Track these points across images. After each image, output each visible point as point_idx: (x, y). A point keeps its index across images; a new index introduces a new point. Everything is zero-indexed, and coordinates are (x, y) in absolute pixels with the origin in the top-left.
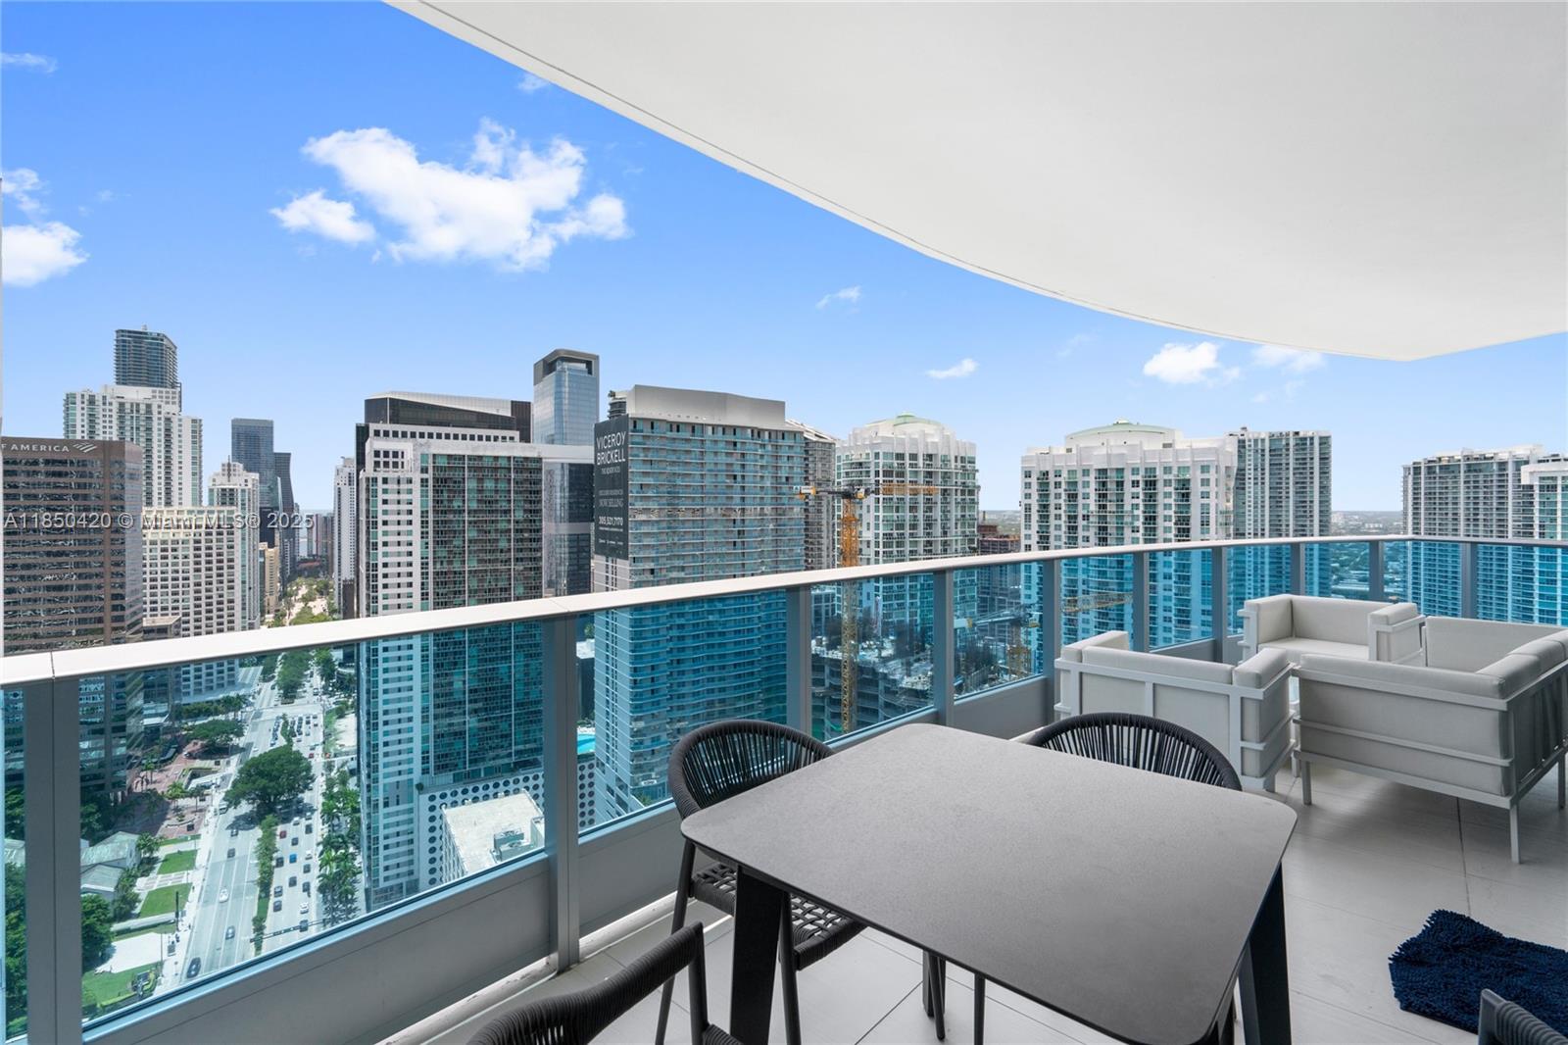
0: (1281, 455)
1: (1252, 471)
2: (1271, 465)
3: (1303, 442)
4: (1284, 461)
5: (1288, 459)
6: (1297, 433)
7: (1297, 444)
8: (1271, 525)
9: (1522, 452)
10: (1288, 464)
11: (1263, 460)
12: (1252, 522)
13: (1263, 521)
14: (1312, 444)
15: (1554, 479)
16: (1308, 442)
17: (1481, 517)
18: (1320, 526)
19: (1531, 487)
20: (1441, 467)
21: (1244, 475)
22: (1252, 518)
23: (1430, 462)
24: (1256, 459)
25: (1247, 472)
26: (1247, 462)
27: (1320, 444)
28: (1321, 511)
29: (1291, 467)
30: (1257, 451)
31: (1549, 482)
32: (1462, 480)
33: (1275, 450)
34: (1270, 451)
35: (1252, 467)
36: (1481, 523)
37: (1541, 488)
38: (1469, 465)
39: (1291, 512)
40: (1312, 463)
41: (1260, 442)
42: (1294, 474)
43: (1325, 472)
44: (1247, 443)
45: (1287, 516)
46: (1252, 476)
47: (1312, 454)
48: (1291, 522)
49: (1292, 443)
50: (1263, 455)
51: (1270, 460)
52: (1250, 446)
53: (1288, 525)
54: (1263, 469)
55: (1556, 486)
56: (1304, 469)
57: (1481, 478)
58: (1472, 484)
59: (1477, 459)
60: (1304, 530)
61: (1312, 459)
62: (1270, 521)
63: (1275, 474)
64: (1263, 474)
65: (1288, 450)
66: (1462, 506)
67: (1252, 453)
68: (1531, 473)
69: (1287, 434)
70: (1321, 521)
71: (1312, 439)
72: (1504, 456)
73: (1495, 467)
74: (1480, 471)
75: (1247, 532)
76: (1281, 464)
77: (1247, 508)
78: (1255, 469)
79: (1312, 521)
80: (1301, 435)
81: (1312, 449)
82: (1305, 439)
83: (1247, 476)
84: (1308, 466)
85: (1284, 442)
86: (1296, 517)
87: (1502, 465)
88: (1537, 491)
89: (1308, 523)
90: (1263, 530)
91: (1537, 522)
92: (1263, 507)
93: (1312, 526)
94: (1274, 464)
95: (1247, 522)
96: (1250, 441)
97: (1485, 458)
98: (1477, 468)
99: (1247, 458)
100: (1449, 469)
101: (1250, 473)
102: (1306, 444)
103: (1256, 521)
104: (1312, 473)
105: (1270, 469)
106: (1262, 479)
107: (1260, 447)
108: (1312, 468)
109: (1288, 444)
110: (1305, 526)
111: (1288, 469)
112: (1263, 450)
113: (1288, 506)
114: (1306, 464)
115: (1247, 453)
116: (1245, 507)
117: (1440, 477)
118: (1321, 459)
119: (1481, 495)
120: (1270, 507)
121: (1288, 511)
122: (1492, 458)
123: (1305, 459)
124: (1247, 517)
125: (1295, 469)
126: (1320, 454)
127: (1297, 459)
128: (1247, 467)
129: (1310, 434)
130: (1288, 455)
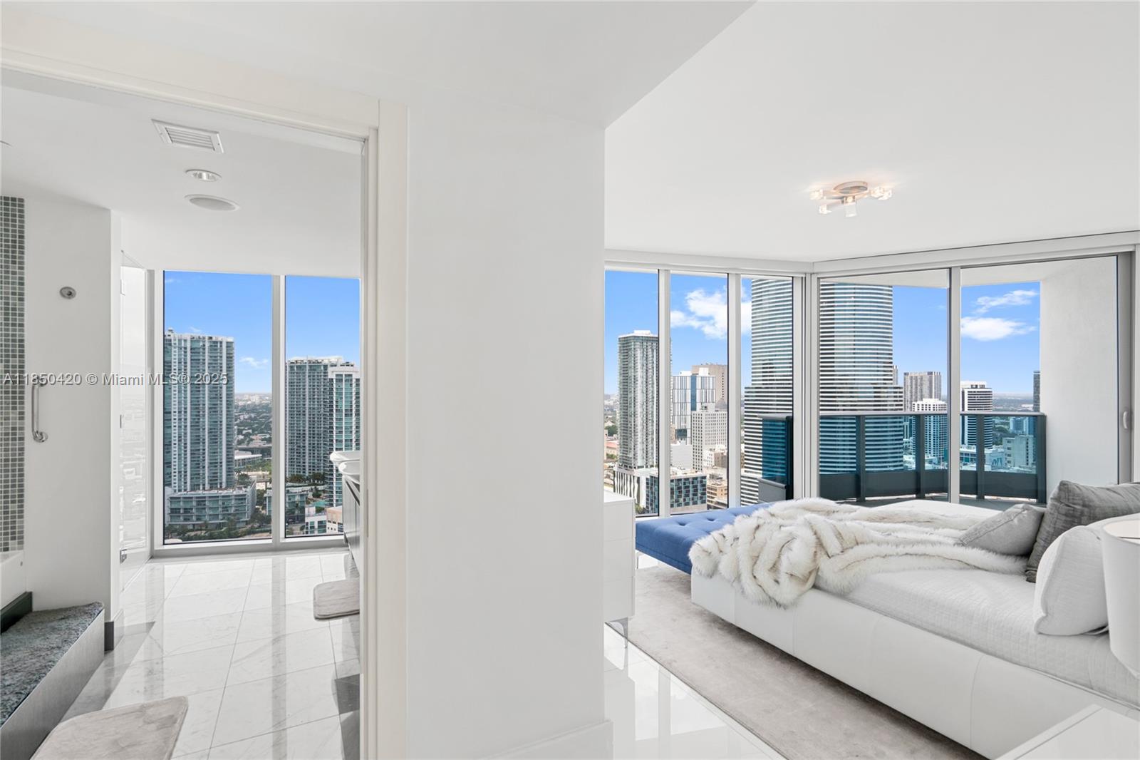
0: (199, 353)
1: (177, 364)
2: (191, 360)
3: (215, 345)
4: (201, 358)
5: (204, 356)
6: (211, 338)
7: (211, 346)
8: (191, 405)
9: (333, 359)
10: (204, 360)
11: (185, 356)
12: (177, 403)
13: (185, 402)
14: (221, 346)
15: (342, 375)
16: (219, 345)
17: (316, 397)
18: (227, 404)
19: (332, 379)
20: (297, 367)
21: (171, 366)
22: (177, 399)
23: (292, 363)
24: (180, 355)
25: (173, 364)
26: (173, 357)
27: (227, 347)
28: (227, 394)
29: (207, 362)
30: (181, 349)
31: (340, 378)
32: (307, 374)
33: (194, 349)
34: (191, 349)
35: (177, 361)
36: (316, 400)
37: (336, 379)
38: (310, 366)
39: (207, 395)
40: (221, 360)
41: (183, 342)
42: (209, 367)
43: (230, 368)
44: (173, 342)
45: (204, 398)
46: (177, 368)
47: (221, 353)
48: (207, 403)
49: (207, 345)
50: (185, 352)
51: (191, 356)
52: (175, 344)
53: (204, 405)
54: (186, 363)
55: (342, 380)
56: (215, 364)
57: (316, 374)
58: (312, 377)
59: (314, 363)
60: (215, 408)
61: (221, 357)
62: (191, 401)
63: (195, 367)
64: (186, 366)
65: (204, 349)
66: (307, 390)
67: (177, 349)
68: (333, 372)
69: (204, 338)
70: (227, 401)
71: (221, 343)
72: (326, 362)
73: (322, 368)
74: (315, 370)
75: (173, 410)
76: (199, 360)
77: (173, 392)
78: (180, 363)
79: (221, 401)
80: (214, 339)
81: (221, 350)
82: (217, 342)
83: (173, 368)
84: (219, 361)
85: (201, 344)
86: (210, 398)
87: (326, 367)
88: (334, 381)
89: (219, 402)
90: (185, 408)
91: (334, 398)
92: (185, 391)
93: (221, 404)
94: (194, 360)
95: (173, 403)
96: (175, 340)
97: (318, 363)
98: (314, 368)
99: (173, 353)
100: (301, 367)
101: (175, 366)
102: (217, 346)
103: (180, 403)
104: (221, 367)
105: (191, 363)
106: (185, 370)
107: (183, 345)
108: (221, 364)
109: (204, 345)
110: (217, 404)
111: (204, 363)
112: (185, 348)
113: (204, 391)
114: (217, 360)
115: (173, 350)
116: (171, 392)
117: (297, 373)
118: (227, 357)
119: (316, 384)
120: (191, 391)
121: (204, 394)
122: (321, 363)
123: (216, 357)
124: (173, 399)
125: (209, 364)
126: (227, 354)
127: (211, 357)
128: (173, 361)
129: (220, 339)
130: (204, 353)
